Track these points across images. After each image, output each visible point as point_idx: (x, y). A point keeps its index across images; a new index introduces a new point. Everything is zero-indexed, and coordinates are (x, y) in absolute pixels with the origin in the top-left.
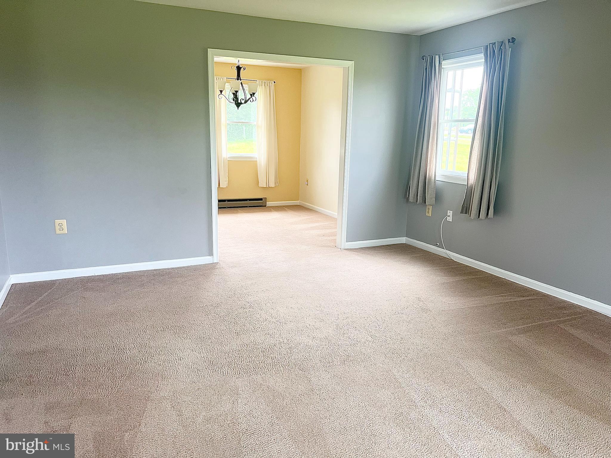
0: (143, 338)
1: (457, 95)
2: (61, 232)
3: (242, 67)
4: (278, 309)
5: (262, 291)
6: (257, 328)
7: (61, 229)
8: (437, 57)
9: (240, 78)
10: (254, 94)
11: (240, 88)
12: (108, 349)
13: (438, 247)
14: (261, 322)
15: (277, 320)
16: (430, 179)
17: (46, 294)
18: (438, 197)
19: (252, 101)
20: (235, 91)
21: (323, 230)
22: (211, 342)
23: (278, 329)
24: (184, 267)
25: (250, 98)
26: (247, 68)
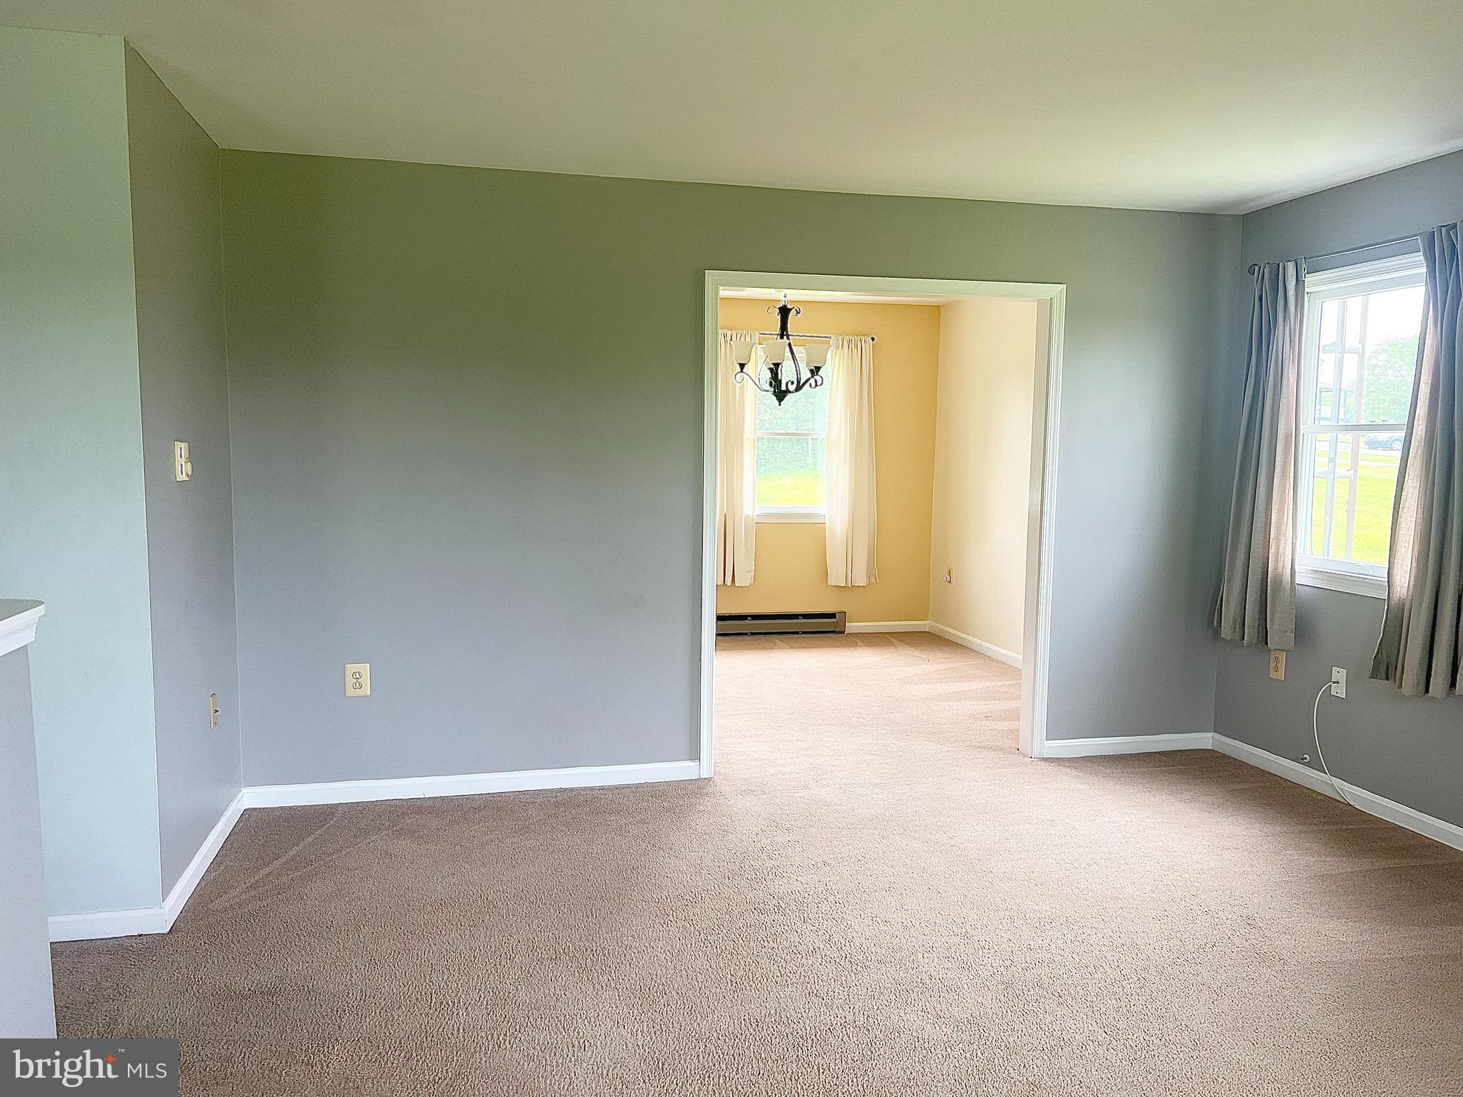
0: (504, 977)
1: (1351, 361)
2: (358, 692)
3: (791, 309)
4: (849, 922)
5: (812, 867)
6: (789, 974)
7: (358, 684)
8: (1291, 268)
9: (787, 332)
10: (818, 368)
11: (786, 355)
12: (417, 999)
13: (1306, 764)
14: (800, 957)
15: (844, 955)
16: (1278, 580)
17: (310, 839)
18: (1303, 629)
19: (813, 385)
20: (774, 364)
21: (986, 703)
22: (666, 1005)
23: (844, 982)
24: (628, 786)
25: (809, 379)
26: (803, 311)
